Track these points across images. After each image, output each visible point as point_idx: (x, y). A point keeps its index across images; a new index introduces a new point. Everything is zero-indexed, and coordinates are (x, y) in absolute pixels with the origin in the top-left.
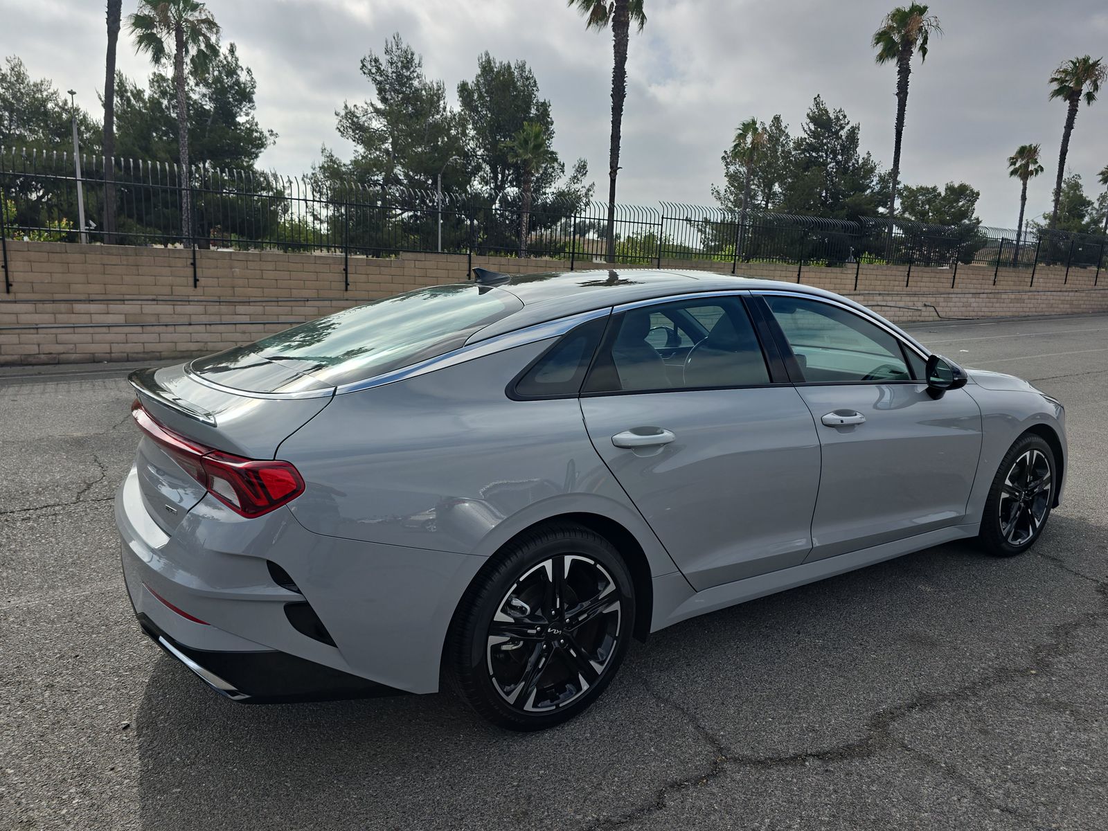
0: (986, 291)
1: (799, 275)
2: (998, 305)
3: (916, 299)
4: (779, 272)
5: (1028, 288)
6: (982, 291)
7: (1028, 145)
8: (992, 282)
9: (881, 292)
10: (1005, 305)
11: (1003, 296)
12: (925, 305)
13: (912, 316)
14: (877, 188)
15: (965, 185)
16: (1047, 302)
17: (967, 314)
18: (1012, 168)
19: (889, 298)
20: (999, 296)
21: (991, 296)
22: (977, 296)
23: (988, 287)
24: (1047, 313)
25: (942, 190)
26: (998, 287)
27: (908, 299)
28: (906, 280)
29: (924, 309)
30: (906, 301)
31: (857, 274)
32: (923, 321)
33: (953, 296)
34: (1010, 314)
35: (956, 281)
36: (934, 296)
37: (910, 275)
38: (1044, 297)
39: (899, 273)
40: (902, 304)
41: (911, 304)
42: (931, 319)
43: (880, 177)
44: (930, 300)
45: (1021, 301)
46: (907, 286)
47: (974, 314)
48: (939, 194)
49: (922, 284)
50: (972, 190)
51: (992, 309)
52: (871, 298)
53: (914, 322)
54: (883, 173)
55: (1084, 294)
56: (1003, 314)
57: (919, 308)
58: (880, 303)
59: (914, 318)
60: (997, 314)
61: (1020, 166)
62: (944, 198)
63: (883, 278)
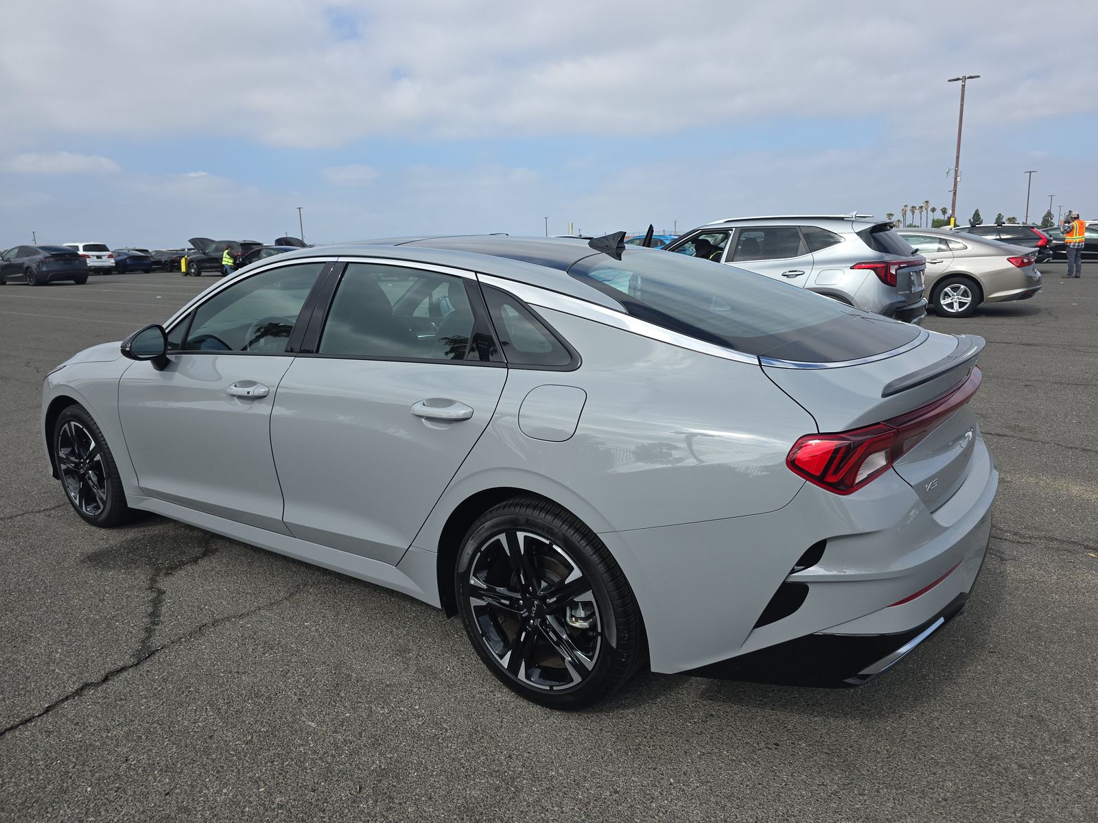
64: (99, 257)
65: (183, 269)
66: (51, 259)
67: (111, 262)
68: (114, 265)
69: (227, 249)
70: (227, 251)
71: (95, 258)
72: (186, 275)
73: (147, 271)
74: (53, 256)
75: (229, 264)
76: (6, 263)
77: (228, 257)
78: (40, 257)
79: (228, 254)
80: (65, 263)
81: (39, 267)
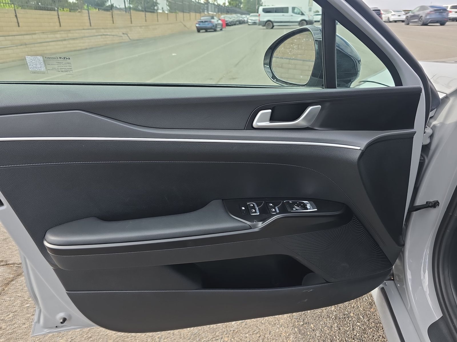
2: (149, 32)
3: (118, 30)
5: (157, 23)
6: (142, 25)
8: (145, 20)
9: (103, 27)
10: (151, 32)
11: (150, 27)
13: (119, 40)
16: (164, 29)
17: (140, 37)
19: (107, 30)
20: (148, 27)
21: (146, 27)
22: (141, 27)
23: (145, 24)
26: (148, 23)
27: (115, 30)
28: (112, 20)
29: (122, 35)
30: (115, 32)
31: (89, 17)
32: (123, 42)
33: (132, 28)
34: (154, 36)
35: (132, 19)
36: (126, 28)
37: (113, 17)
38: (163, 27)
39: (108, 16)
40: (113, 34)
41: (117, 33)
42: (127, 41)
44: (124, 31)
45: (155, 29)
46: (113, 23)
47: (142, 37)
49: (119, 22)
51: (148, 34)
52: (99, 31)
53: (120, 43)
55: (174, 25)
59: (121, 41)
63: (102, 19)
66: (433, 12)
76: (413, 14)
78: (428, 11)
80: (439, 14)
81: (426, 16)
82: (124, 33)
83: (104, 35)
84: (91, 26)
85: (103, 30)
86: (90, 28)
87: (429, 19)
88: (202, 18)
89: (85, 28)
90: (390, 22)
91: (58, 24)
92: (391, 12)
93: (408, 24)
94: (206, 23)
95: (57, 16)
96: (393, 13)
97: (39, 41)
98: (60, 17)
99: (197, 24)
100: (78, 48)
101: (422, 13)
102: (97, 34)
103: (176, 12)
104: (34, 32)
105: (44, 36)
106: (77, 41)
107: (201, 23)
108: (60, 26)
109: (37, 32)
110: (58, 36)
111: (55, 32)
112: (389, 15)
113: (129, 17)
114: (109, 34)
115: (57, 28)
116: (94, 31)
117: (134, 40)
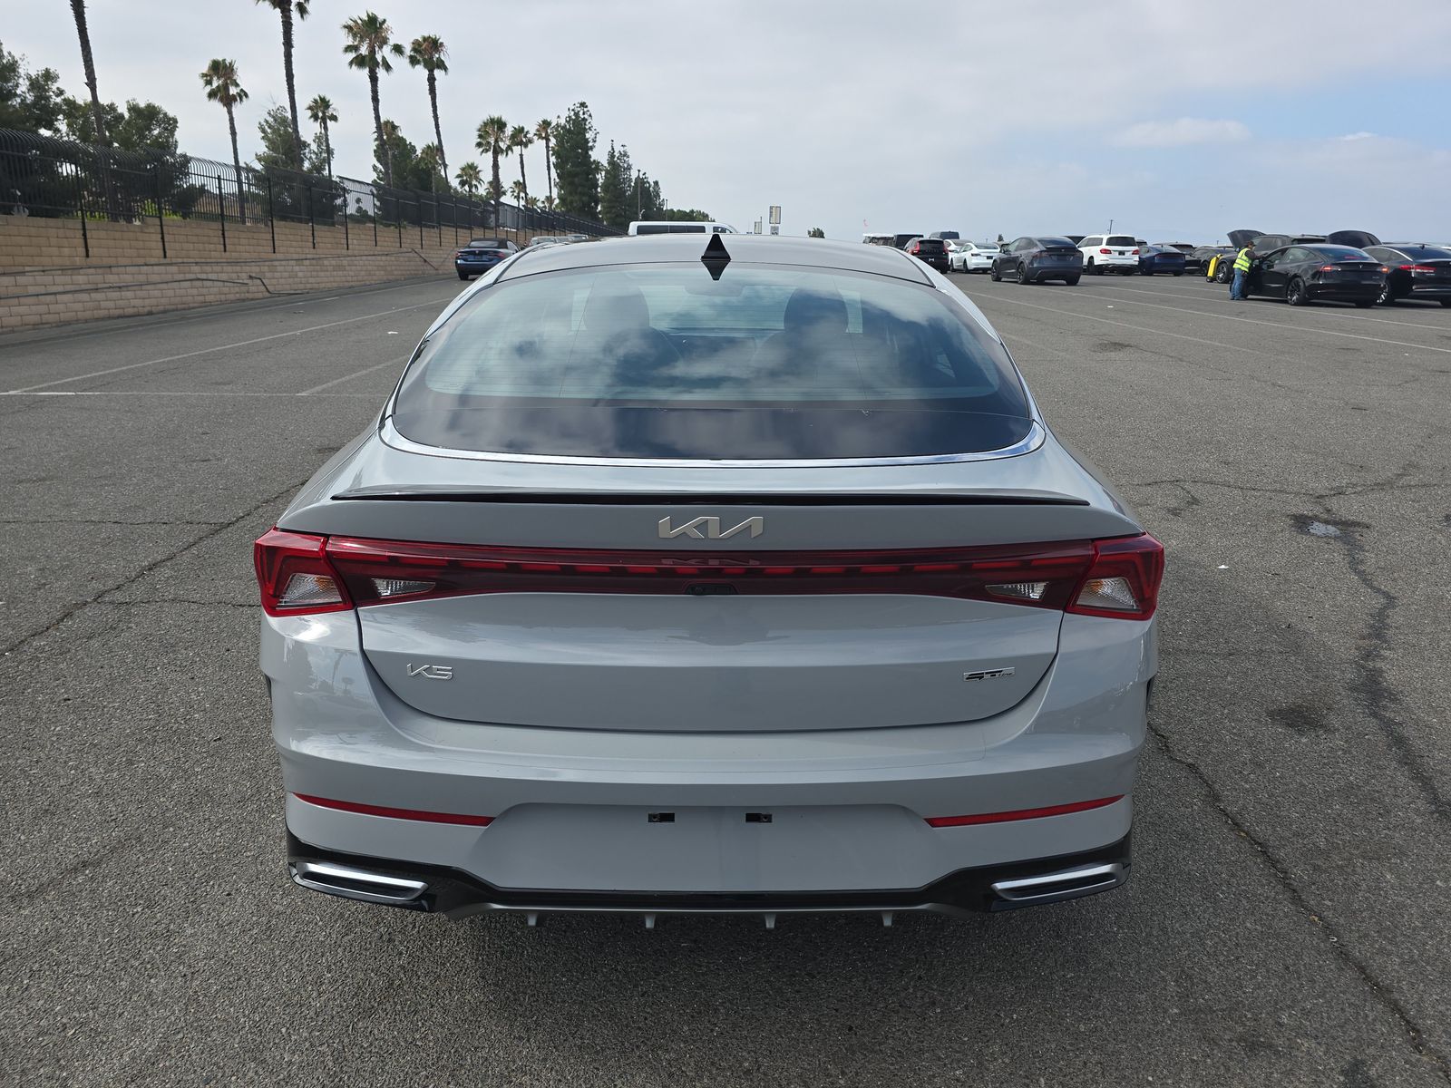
0: (309, 256)
1: (85, 235)
2: (322, 274)
3: (238, 268)
4: (54, 230)
5: (345, 252)
6: (304, 257)
7: (221, 60)
8: (311, 245)
9: (198, 260)
10: (328, 273)
11: (326, 262)
12: (251, 277)
13: (241, 293)
14: (30, 98)
15: (154, 107)
16: (364, 268)
17: (295, 287)
18: (208, 89)
19: (208, 268)
20: (320, 262)
21: (314, 262)
22: (300, 262)
23: (310, 253)
24: (368, 283)
25: (123, 109)
26: (319, 251)
27: (229, 269)
28: (222, 242)
29: (249, 282)
30: (228, 273)
31: (162, 233)
32: (252, 299)
33: (276, 263)
34: (335, 285)
35: (276, 243)
36: (258, 264)
37: (226, 235)
38: (361, 263)
39: (211, 233)
40: (224, 276)
41: (234, 275)
42: (260, 295)
43: (30, 78)
44: (254, 270)
45: (340, 268)
46: (225, 251)
47: (301, 286)
48: (122, 116)
49: (242, 248)
50: (165, 114)
51: (319, 280)
52: (187, 269)
53: (244, 300)
54: (33, 74)
55: (393, 259)
56: (329, 285)
57: (245, 281)
58: (199, 276)
59: (243, 296)
60: (323, 285)
61: (218, 87)
62: (128, 123)
63: (195, 239)
64: (1122, 253)
65: (1210, 273)
66: (1044, 254)
67: (1134, 260)
68: (1137, 263)
69: (1247, 247)
70: (1246, 249)
71: (1117, 253)
72: (1211, 282)
73: (1177, 274)
74: (1049, 250)
75: (1243, 268)
76: (1006, 256)
77: (1245, 258)
78: (1035, 250)
79: (1246, 254)
80: (1058, 259)
81: (1031, 263)
82: (253, 275)
83: (199, 279)
84: (165, 257)
85: (196, 268)
86: (163, 261)
87: (1038, 269)
88: (473, 244)
89: (153, 261)
90: (969, 272)
91: (82, 250)
92: (972, 249)
93: (998, 279)
94: (485, 257)
95: (82, 232)
96: (976, 251)
97: (31, 290)
98: (88, 235)
99: (457, 258)
100: (130, 311)
101: (1025, 255)
102: (181, 277)
103: (399, 226)
104: (21, 269)
105: (48, 279)
106: (129, 294)
107: (471, 258)
108: (87, 256)
109: (27, 269)
110: (80, 279)
111: (76, 269)
112: (967, 255)
113: (270, 236)
114: (211, 276)
115: (79, 261)
116: (174, 269)
117: (280, 295)
